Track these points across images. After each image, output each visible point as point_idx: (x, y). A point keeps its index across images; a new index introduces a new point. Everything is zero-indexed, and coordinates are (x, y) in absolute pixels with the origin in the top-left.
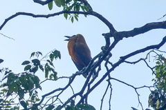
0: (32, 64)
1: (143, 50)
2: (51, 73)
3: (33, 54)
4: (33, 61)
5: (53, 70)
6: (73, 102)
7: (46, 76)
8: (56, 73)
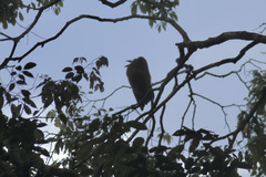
0: (75, 71)
1: (218, 64)
2: (97, 83)
3: (76, 60)
4: (76, 68)
5: (99, 80)
6: (121, 118)
7: (91, 86)
8: (102, 84)
